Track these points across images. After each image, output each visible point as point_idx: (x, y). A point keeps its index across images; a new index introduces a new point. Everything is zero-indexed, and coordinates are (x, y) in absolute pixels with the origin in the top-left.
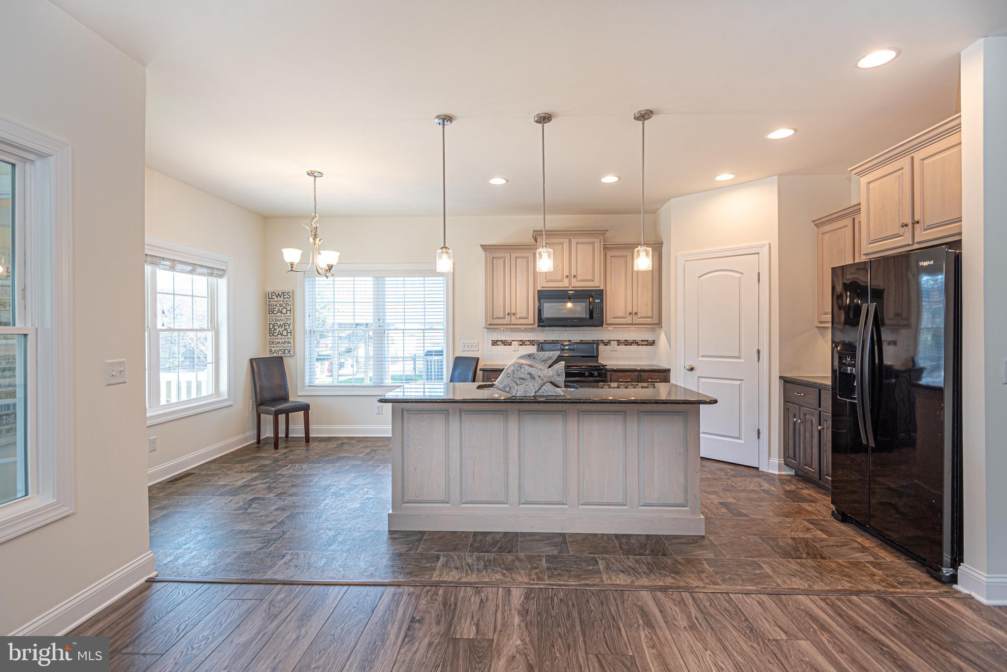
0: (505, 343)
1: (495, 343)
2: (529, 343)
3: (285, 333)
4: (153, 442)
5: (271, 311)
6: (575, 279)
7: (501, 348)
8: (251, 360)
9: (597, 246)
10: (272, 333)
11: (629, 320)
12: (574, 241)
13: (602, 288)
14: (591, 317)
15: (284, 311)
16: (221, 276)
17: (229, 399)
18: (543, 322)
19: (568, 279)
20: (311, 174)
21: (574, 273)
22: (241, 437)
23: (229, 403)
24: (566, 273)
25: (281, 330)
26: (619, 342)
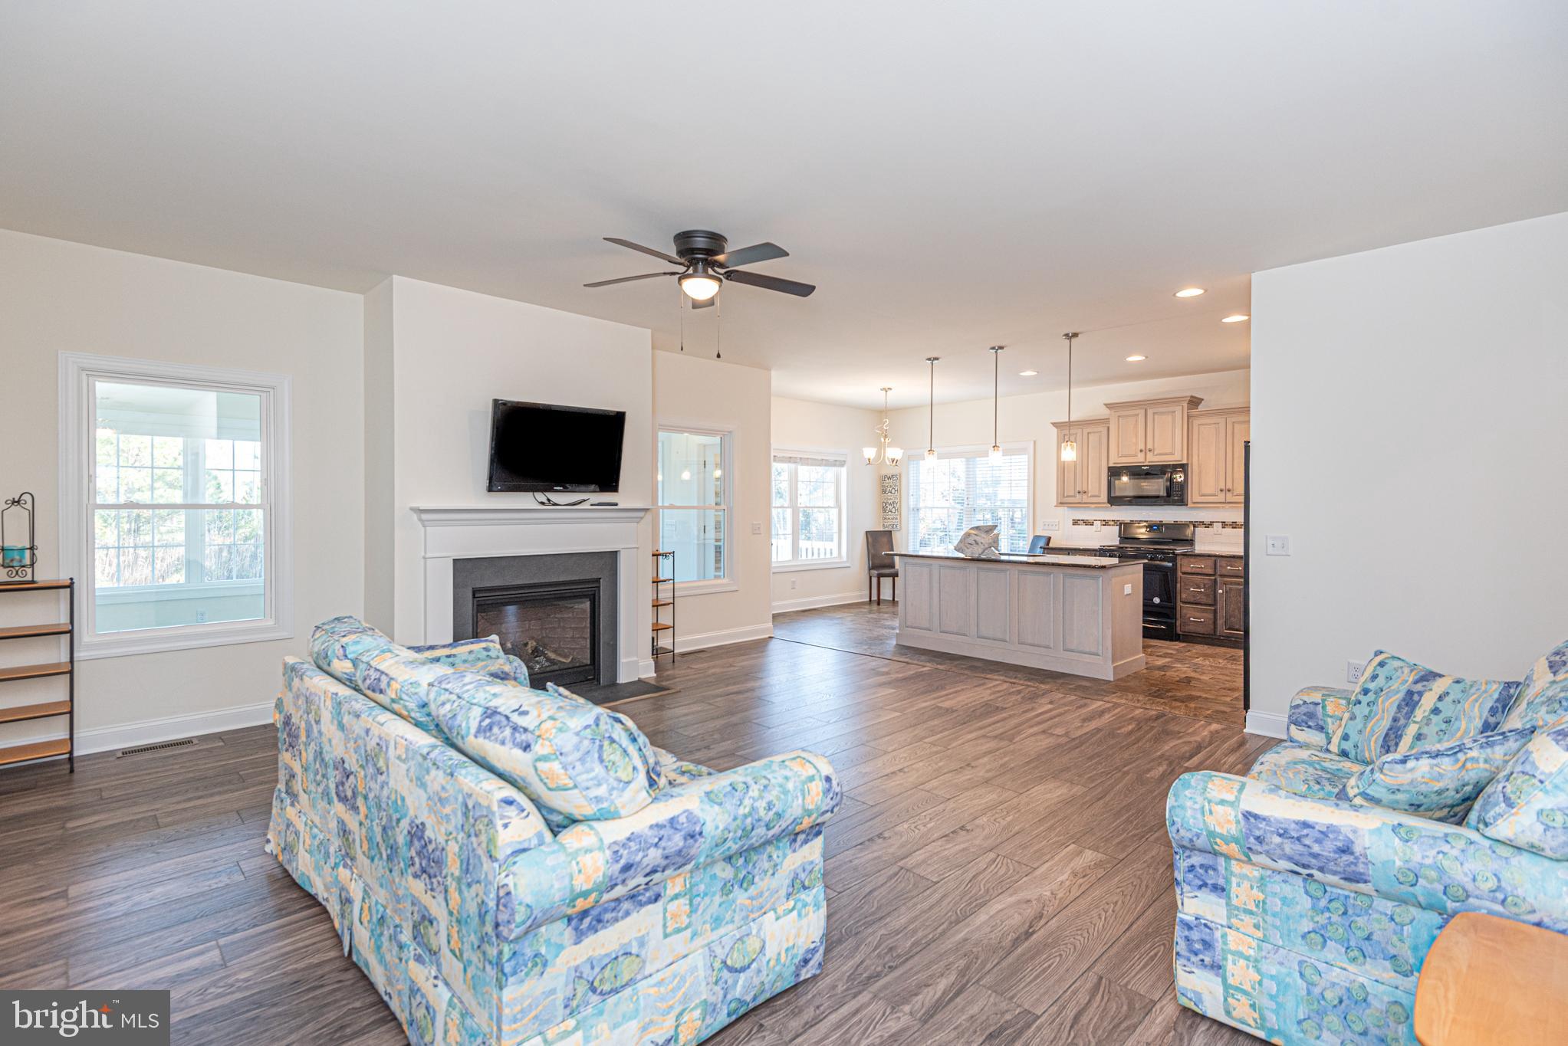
0: (1086, 522)
1: (1076, 522)
2: (1112, 523)
3: (893, 510)
4: (794, 582)
5: (884, 492)
6: (1151, 453)
7: (1083, 528)
8: (867, 532)
9: (1178, 414)
10: (884, 511)
11: (1221, 497)
12: (1150, 412)
13: (1185, 462)
14: (1169, 495)
15: (893, 491)
16: (843, 466)
17: (847, 561)
18: (1114, 500)
19: (1143, 454)
20: (884, 389)
21: (1149, 446)
22: (858, 593)
23: (848, 565)
24: (1141, 446)
25: (891, 507)
26: (1224, 524)
